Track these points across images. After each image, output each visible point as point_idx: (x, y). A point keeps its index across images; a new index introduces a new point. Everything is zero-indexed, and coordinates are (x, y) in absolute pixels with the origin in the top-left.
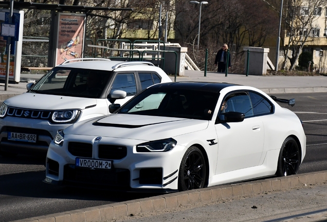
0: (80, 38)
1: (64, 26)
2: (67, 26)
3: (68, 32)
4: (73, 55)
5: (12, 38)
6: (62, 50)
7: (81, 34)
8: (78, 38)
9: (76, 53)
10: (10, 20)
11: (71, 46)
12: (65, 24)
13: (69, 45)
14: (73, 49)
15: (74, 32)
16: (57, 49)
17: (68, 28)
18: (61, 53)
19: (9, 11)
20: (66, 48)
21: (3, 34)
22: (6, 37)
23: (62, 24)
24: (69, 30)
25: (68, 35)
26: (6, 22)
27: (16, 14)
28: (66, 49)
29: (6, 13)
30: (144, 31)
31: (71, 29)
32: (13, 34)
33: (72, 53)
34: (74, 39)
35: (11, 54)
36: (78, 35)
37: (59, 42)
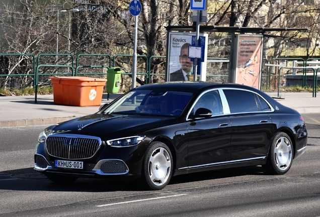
0: (258, 57)
1: (243, 46)
2: (246, 47)
3: (247, 52)
4: (251, 74)
5: (199, 59)
6: (241, 69)
7: (259, 53)
8: (256, 57)
9: (254, 72)
10: (197, 43)
11: (250, 65)
12: (244, 45)
13: (248, 64)
14: (251, 68)
15: (252, 52)
16: (237, 69)
17: (247, 48)
18: (241, 72)
19: (195, 35)
20: (245, 67)
21: (190, 56)
22: (192, 59)
23: (242, 45)
24: (247, 50)
25: (247, 55)
26: (193, 45)
27: (202, 37)
28: (245, 69)
29: (193, 36)
30: (302, 49)
31: (249, 50)
32: (199, 56)
33: (250, 72)
34: (252, 58)
35: (198, 74)
36: (256, 55)
37: (239, 62)
